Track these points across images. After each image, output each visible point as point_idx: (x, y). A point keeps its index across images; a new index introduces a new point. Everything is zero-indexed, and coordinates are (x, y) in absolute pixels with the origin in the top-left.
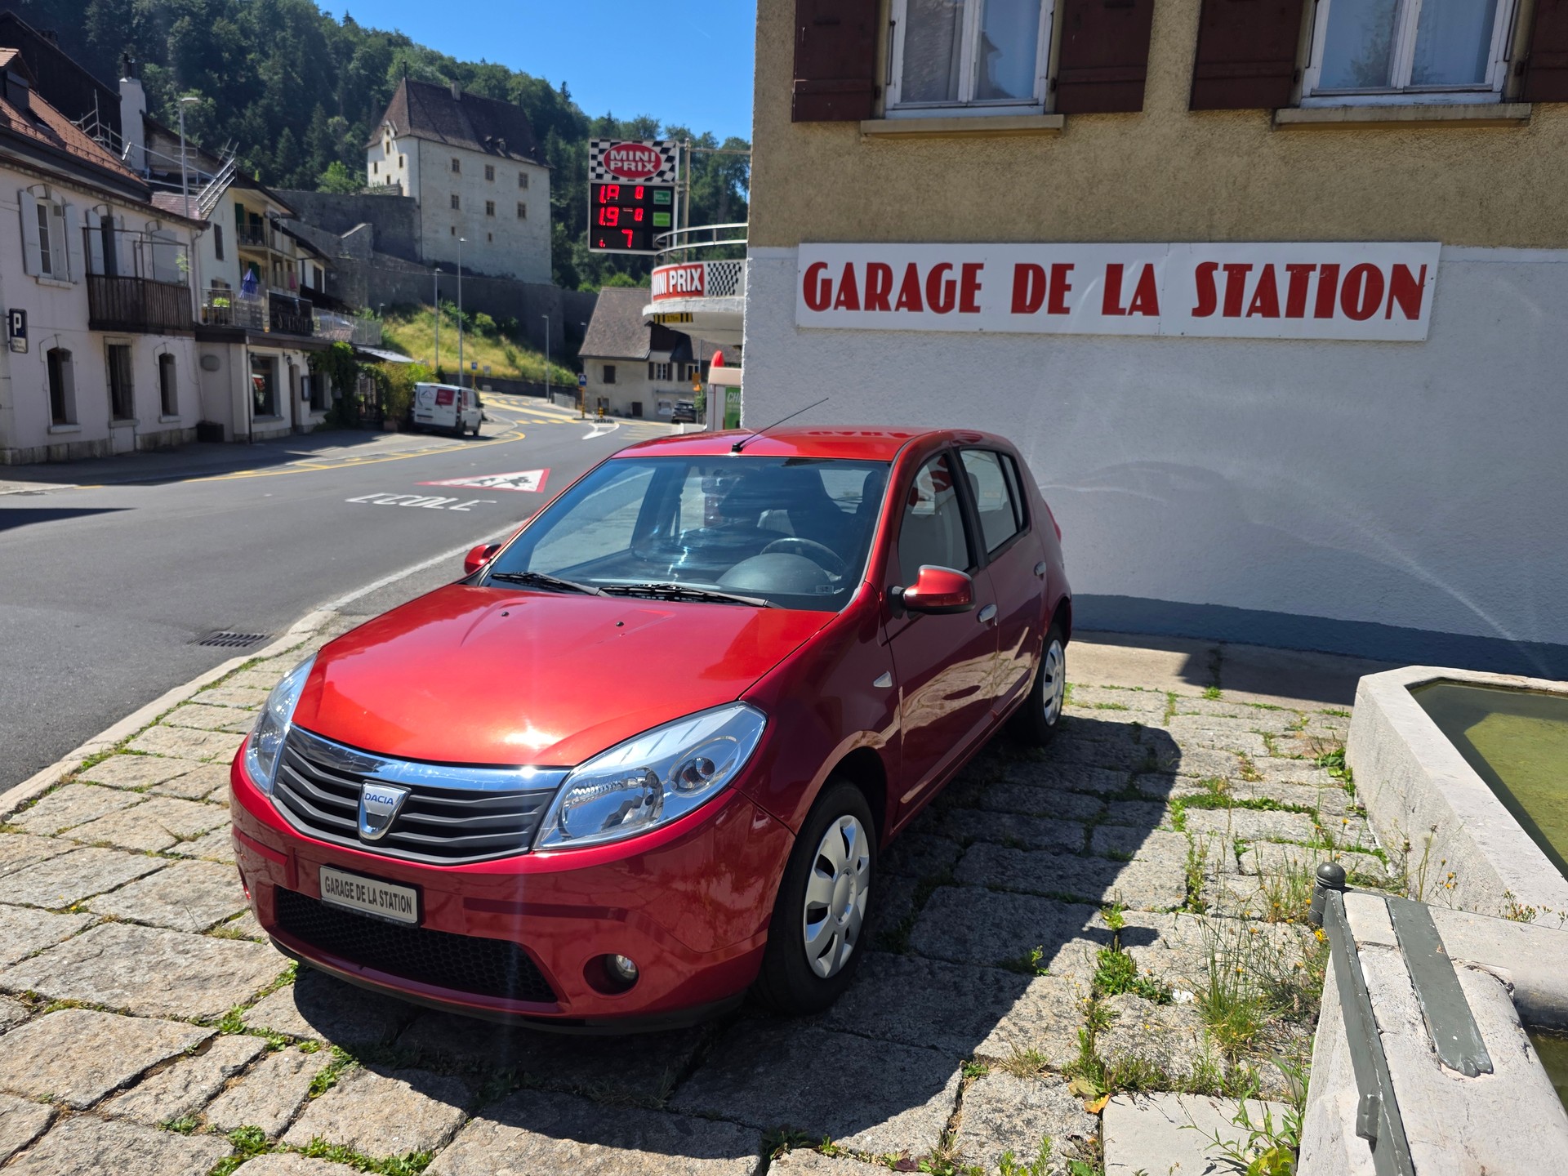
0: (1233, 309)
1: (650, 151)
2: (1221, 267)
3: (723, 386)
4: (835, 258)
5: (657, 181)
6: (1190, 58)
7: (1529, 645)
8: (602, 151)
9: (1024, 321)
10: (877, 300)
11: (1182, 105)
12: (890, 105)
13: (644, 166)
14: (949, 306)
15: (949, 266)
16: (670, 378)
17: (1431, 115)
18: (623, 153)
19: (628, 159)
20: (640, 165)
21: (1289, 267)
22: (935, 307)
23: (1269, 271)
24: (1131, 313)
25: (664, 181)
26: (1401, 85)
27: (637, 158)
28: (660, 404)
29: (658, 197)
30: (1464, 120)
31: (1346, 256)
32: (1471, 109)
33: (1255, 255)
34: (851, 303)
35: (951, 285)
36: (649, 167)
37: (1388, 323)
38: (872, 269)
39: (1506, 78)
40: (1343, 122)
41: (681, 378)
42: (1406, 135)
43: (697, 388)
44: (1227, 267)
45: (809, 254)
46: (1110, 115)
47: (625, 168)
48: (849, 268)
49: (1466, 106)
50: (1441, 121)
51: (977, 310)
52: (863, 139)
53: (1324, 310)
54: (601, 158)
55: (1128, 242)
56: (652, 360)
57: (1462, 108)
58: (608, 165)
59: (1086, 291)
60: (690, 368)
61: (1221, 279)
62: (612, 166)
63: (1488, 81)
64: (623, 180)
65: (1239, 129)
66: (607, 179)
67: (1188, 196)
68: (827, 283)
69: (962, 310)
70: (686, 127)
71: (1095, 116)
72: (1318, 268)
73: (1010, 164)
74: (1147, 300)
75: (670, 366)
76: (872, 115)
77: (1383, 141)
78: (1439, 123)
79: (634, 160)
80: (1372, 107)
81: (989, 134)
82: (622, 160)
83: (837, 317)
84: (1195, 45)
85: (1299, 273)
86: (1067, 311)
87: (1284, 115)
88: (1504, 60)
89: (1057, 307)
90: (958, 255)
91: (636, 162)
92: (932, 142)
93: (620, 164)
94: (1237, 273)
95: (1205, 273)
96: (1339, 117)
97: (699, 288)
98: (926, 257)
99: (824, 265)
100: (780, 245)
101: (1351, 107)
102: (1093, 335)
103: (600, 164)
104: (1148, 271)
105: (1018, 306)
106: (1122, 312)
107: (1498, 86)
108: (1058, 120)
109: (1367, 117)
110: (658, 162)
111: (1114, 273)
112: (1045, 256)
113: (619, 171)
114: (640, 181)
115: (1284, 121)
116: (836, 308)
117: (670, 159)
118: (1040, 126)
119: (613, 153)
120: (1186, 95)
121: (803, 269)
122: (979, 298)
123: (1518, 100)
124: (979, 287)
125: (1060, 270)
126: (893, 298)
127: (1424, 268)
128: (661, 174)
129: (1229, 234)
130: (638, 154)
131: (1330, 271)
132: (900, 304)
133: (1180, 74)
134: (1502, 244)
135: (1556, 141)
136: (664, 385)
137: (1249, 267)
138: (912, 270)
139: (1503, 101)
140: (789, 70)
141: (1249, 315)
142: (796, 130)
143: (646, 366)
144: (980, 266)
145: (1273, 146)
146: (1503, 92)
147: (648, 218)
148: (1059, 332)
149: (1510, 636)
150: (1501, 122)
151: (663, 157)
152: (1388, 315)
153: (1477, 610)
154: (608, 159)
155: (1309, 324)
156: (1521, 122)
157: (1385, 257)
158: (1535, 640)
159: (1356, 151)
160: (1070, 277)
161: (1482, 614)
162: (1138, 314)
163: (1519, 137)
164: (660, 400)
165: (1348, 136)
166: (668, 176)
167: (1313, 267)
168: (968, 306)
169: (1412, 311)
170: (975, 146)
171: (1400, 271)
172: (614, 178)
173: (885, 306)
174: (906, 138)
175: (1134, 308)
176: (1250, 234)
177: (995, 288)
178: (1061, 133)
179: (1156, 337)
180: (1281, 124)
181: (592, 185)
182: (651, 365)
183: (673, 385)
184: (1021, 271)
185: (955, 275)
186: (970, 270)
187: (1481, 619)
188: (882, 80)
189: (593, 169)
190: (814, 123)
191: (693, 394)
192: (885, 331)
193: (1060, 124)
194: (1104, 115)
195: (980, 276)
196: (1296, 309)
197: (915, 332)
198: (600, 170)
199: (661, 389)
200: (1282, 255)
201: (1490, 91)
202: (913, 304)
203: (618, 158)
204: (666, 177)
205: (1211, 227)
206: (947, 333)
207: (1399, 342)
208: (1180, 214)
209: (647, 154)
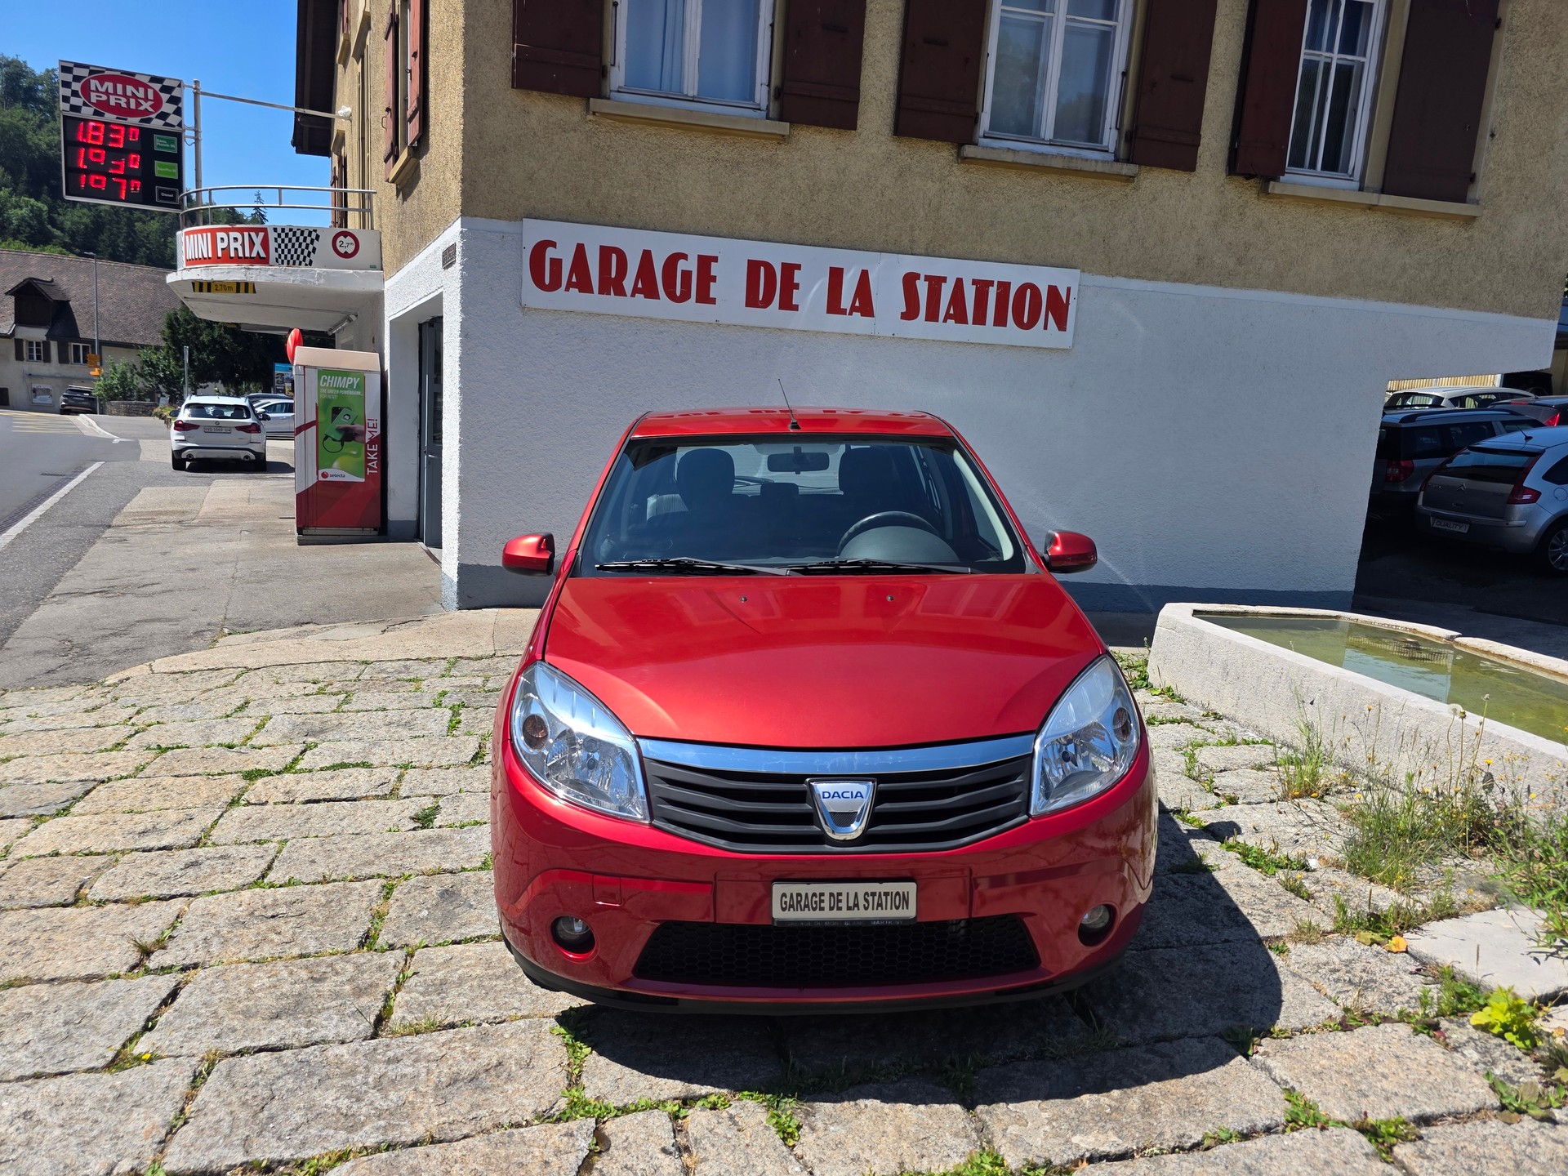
0: (932, 316)
1: (146, 87)
2: (922, 278)
3: (315, 368)
4: (565, 239)
5: (157, 124)
6: (892, 89)
7: (1140, 587)
8: (77, 79)
9: (757, 315)
10: (612, 285)
11: (887, 130)
12: (614, 87)
13: (138, 104)
14: (685, 296)
15: (685, 257)
16: (47, 359)
17: (1073, 165)
18: (109, 85)
19: (115, 93)
20: (133, 102)
21: (975, 282)
22: (671, 295)
23: (959, 282)
24: (851, 314)
25: (166, 124)
26: (1047, 138)
27: (129, 93)
28: (34, 391)
29: (159, 143)
30: (1095, 172)
31: (1016, 275)
32: (1100, 164)
33: (949, 269)
34: (584, 286)
35: (687, 275)
36: (146, 106)
37: (1044, 334)
38: (605, 252)
39: (1118, 142)
40: (1012, 163)
41: (63, 359)
42: (1053, 179)
43: (96, 372)
44: (927, 278)
45: (535, 231)
46: (827, 130)
47: (113, 102)
48: (580, 250)
49: (1097, 161)
50: (1080, 170)
51: (713, 301)
52: (590, 117)
53: (1000, 321)
54: (76, 86)
55: (845, 248)
56: (18, 336)
57: (1094, 162)
58: (87, 96)
59: (812, 291)
60: (76, 348)
61: (922, 287)
62: (93, 96)
63: (1105, 144)
64: (109, 117)
65: (932, 157)
66: (87, 112)
67: (894, 212)
68: (556, 264)
69: (698, 301)
70: (21, 59)
71: (813, 128)
72: (996, 284)
73: (738, 163)
74: (864, 304)
75: (47, 345)
76: (600, 95)
77: (1039, 182)
78: (1077, 172)
79: (124, 95)
80: (1033, 153)
81: (718, 132)
82: (107, 93)
83: (567, 298)
84: (896, 77)
85: (982, 286)
86: (795, 308)
87: (969, 151)
88: (1116, 128)
89: (787, 304)
90: (694, 247)
91: (128, 98)
92: (662, 130)
93: (104, 98)
94: (935, 283)
95: (910, 280)
96: (1009, 158)
97: (263, 255)
98: (662, 247)
99: (553, 244)
100: (499, 218)
101: (1018, 151)
102: (818, 332)
103: (75, 94)
104: (864, 275)
105: (752, 301)
106: (843, 312)
107: (1112, 148)
108: (784, 128)
109: (1029, 161)
110: (157, 103)
111: (836, 275)
112: (776, 255)
113: (102, 107)
114: (134, 121)
115: (969, 156)
116: (567, 289)
117: (175, 100)
118: (769, 131)
119: (94, 84)
120: (890, 121)
121: (529, 245)
122: (714, 290)
123: (1128, 161)
124: (714, 279)
125: (789, 269)
126: (628, 283)
127: (1069, 290)
128: (163, 116)
129: (927, 249)
130: (130, 89)
131: (1004, 287)
132: (635, 291)
133: (885, 101)
134: (1118, 274)
135: (1151, 197)
136: (39, 367)
137: (944, 279)
138: (647, 256)
139: (1117, 160)
140: (507, 32)
141: (945, 321)
142: (515, 97)
143: (11, 344)
144: (715, 259)
145: (959, 176)
146: (1116, 153)
147: (148, 167)
148: (790, 327)
149: (1129, 582)
150: (1118, 177)
151: (165, 97)
152: (1045, 328)
153: (1107, 563)
154: (86, 90)
155: (988, 332)
156: (1130, 179)
157: (1043, 278)
158: (1145, 583)
159: (1019, 188)
160: (798, 277)
161: (1110, 566)
162: (857, 315)
163: (1128, 191)
164: (35, 386)
165: (1013, 174)
166: (173, 119)
167: (991, 283)
168: (704, 297)
169: (1061, 325)
170: (705, 141)
171: (1053, 290)
172: (96, 113)
173: (620, 292)
174: (636, 123)
175: (853, 309)
176: (943, 251)
177: (730, 282)
178: (784, 140)
179: (871, 337)
180: (966, 158)
181: (65, 117)
182: (19, 343)
183: (53, 367)
184: (754, 267)
185: (690, 265)
186: (705, 262)
187: (1110, 570)
188: (608, 60)
189: (66, 99)
190: (535, 93)
191: (90, 380)
192: (619, 317)
193: (787, 133)
194: (821, 129)
195: (715, 269)
196: (980, 319)
197: (651, 319)
198: (75, 101)
199: (34, 372)
200: (970, 271)
201: (1107, 151)
202: (650, 292)
203: (103, 90)
204: (169, 120)
205: (912, 241)
206: (683, 322)
207: (1052, 349)
208: (887, 227)
209: (141, 90)
